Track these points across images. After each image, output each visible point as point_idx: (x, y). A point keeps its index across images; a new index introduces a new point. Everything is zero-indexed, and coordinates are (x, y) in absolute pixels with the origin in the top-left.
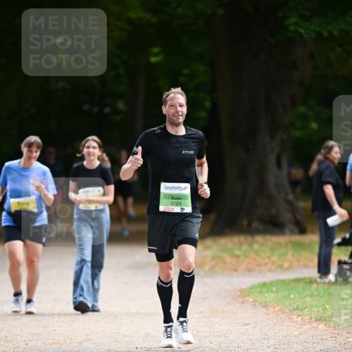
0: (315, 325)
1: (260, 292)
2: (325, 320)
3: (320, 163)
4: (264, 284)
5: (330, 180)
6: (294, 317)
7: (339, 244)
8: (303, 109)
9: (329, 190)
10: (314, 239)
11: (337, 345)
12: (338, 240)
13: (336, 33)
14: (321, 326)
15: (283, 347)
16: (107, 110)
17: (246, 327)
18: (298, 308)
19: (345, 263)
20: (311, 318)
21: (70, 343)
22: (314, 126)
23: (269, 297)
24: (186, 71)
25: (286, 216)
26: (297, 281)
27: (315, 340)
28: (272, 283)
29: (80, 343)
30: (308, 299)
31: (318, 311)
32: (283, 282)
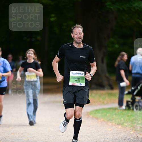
0: (117, 126)
1: (95, 113)
2: (121, 124)
3: (119, 61)
4: (97, 110)
5: (123, 68)
6: (109, 123)
7: (127, 94)
8: (112, 40)
9: (123, 72)
10: (117, 92)
11: (126, 135)
12: (126, 92)
13: (125, 9)
14: (120, 127)
15: (104, 135)
16: (33, 40)
17: (89, 127)
18: (110, 120)
19: (129, 101)
20: (115, 124)
21: (18, 134)
22: (117, 46)
23: (99, 115)
24: (65, 24)
25: (105, 82)
26: (110, 109)
27: (117, 133)
28: (100, 110)
29: (22, 134)
30: (114, 116)
31: (118, 121)
32: (104, 109)
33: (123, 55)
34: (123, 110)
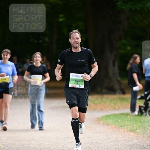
0: (129, 133)
1: (106, 119)
2: (134, 131)
3: (131, 64)
4: (107, 116)
5: (136, 71)
6: (120, 130)
7: (140, 99)
8: (124, 41)
9: (135, 76)
10: (129, 96)
11: (139, 142)
12: (139, 97)
13: (138, 8)
14: (132, 134)
15: (115, 142)
16: (41, 41)
17: (100, 134)
18: (122, 126)
19: (142, 107)
20: (127, 130)
21: (25, 141)
22: (129, 48)
23: (110, 121)
24: (74, 25)
25: (117, 87)
26: (122, 114)
27: (129, 140)
28: (111, 115)
29: (29, 141)
30: (126, 122)
31: (131, 127)
32: (116, 115)
33: (136, 58)
34: (136, 115)
